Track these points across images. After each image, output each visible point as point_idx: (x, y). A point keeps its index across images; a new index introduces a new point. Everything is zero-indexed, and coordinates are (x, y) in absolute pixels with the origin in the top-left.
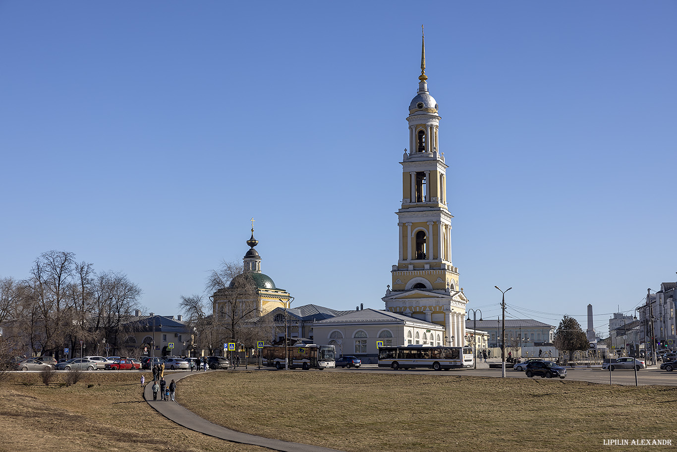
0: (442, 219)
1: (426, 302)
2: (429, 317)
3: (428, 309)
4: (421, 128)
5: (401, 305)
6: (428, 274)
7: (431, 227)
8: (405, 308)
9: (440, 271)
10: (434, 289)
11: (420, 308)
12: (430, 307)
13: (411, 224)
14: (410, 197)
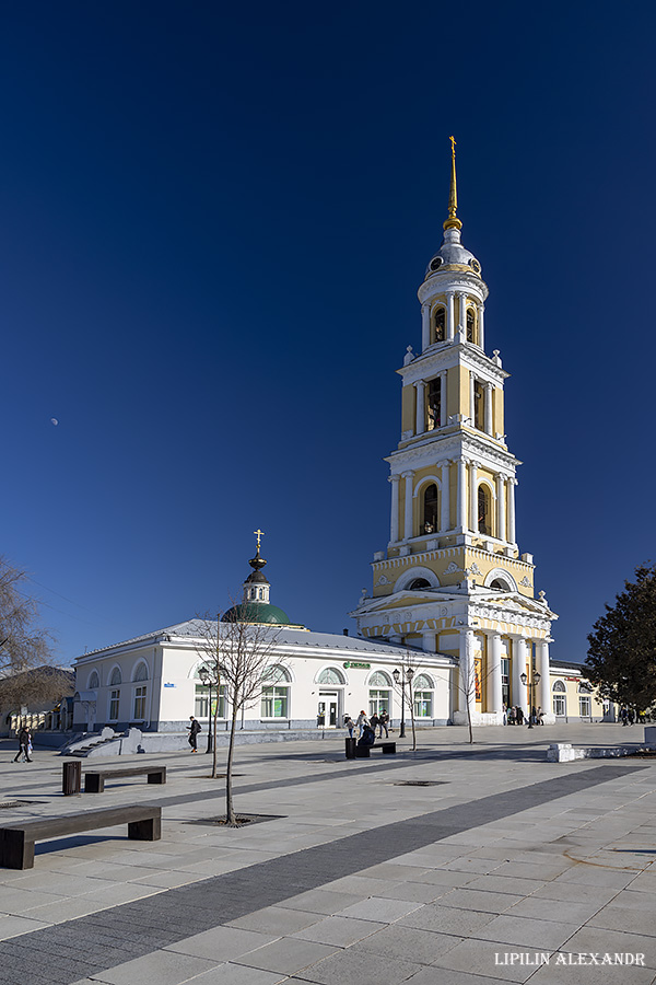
0: (464, 452)
1: (423, 612)
2: (429, 643)
3: (426, 625)
4: (437, 304)
5: (380, 622)
6: (433, 559)
7: (445, 470)
8: (388, 627)
9: (453, 549)
10: (441, 586)
11: (413, 625)
12: (430, 622)
13: (410, 474)
14: (412, 426)
